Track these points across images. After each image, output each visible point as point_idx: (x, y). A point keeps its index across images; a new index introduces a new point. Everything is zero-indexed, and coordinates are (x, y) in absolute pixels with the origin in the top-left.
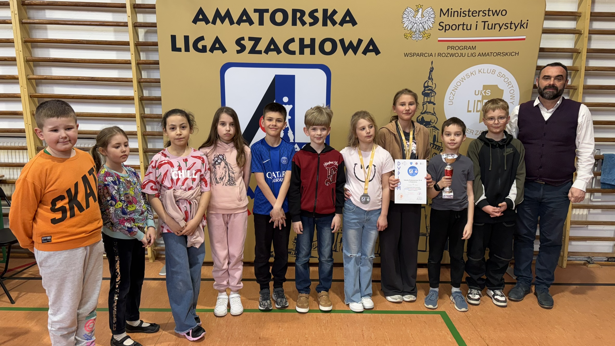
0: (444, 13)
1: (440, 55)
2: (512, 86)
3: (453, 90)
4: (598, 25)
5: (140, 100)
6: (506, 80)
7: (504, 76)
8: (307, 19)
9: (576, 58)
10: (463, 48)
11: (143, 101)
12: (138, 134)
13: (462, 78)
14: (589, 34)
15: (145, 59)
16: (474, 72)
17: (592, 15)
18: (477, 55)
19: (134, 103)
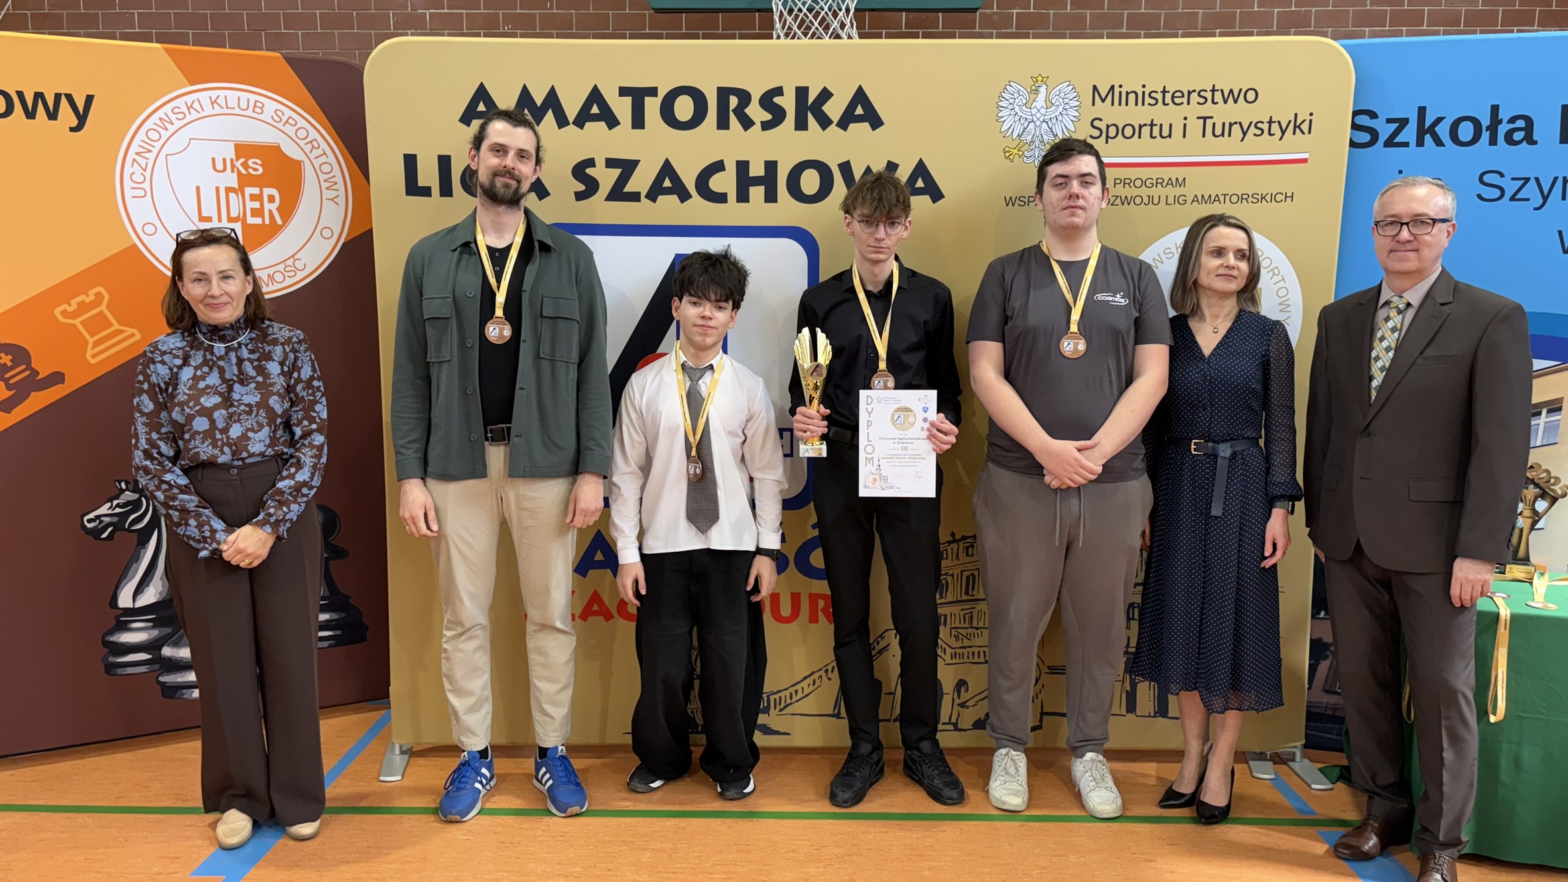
0: (1103, 97)
2: (1283, 279)
7: (1259, 253)
8: (755, 112)
10: (1154, 182)
13: (1153, 259)
18: (1189, 201)
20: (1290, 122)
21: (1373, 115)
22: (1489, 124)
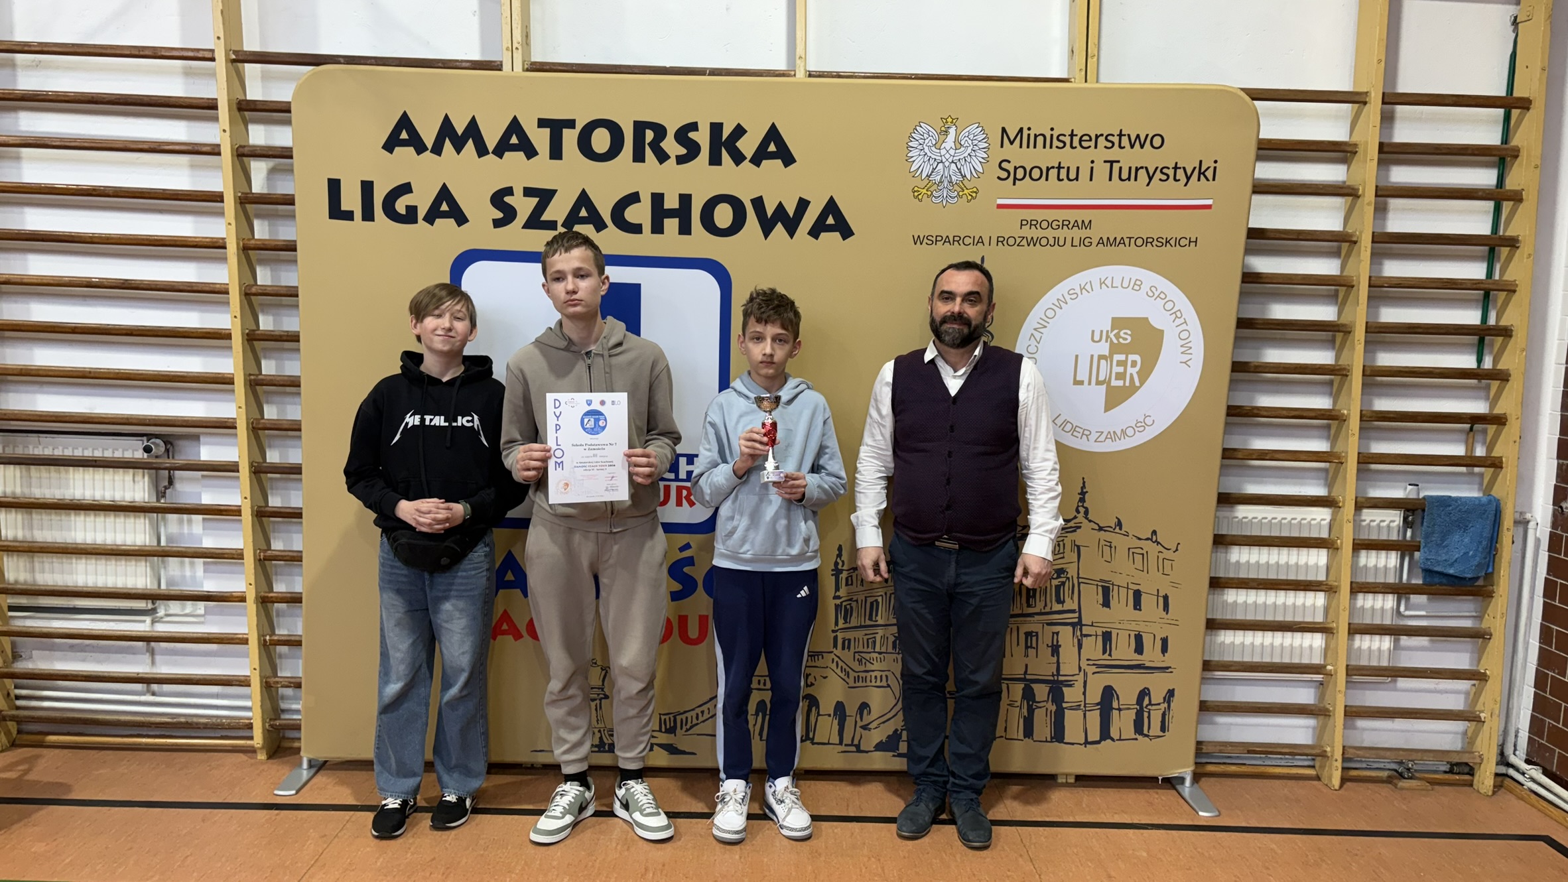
0: (1012, 139)
1: (1001, 240)
2: (1185, 322)
3: (1035, 329)
4: (1402, 175)
5: (248, 340)
6: (1169, 306)
7: (1162, 296)
8: (671, 146)
9: (1348, 255)
10: (1061, 224)
11: (255, 343)
12: (238, 426)
13: (1058, 300)
14: (1377, 196)
15: (267, 237)
16: (1089, 284)
17: (1386, 149)
18: (1094, 244)
19: (230, 348)
20: (1195, 168)
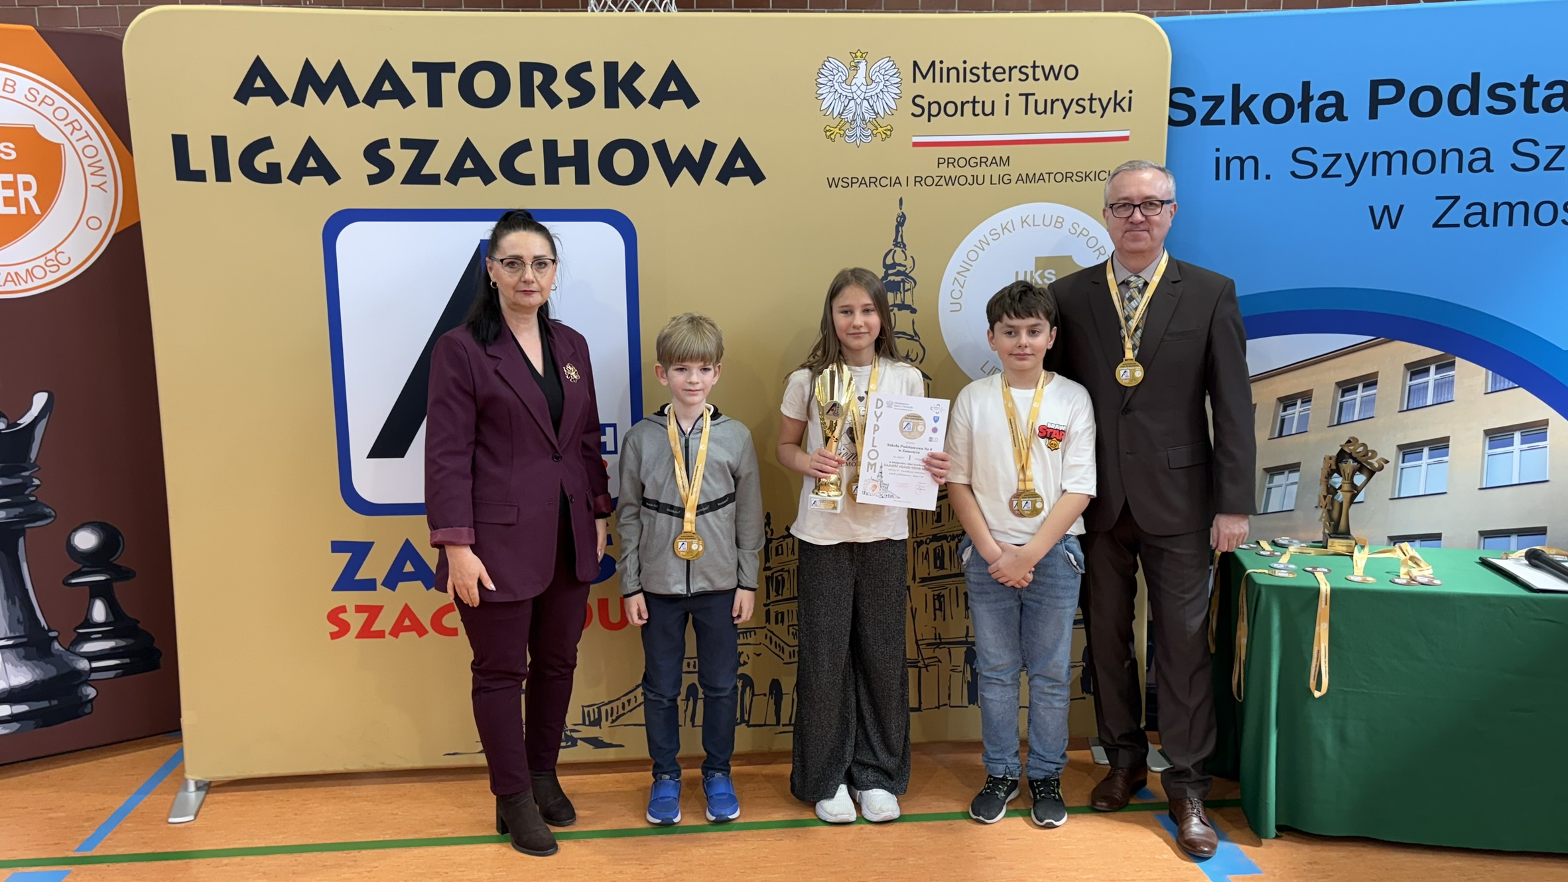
0: (924, 74)
1: (919, 180)
3: (958, 273)
6: (1092, 242)
7: (1085, 232)
8: (562, 88)
10: (978, 161)
13: (980, 241)
16: (1010, 223)
18: (1014, 181)
20: (1110, 99)
21: (1190, 93)
22: (1300, 100)
